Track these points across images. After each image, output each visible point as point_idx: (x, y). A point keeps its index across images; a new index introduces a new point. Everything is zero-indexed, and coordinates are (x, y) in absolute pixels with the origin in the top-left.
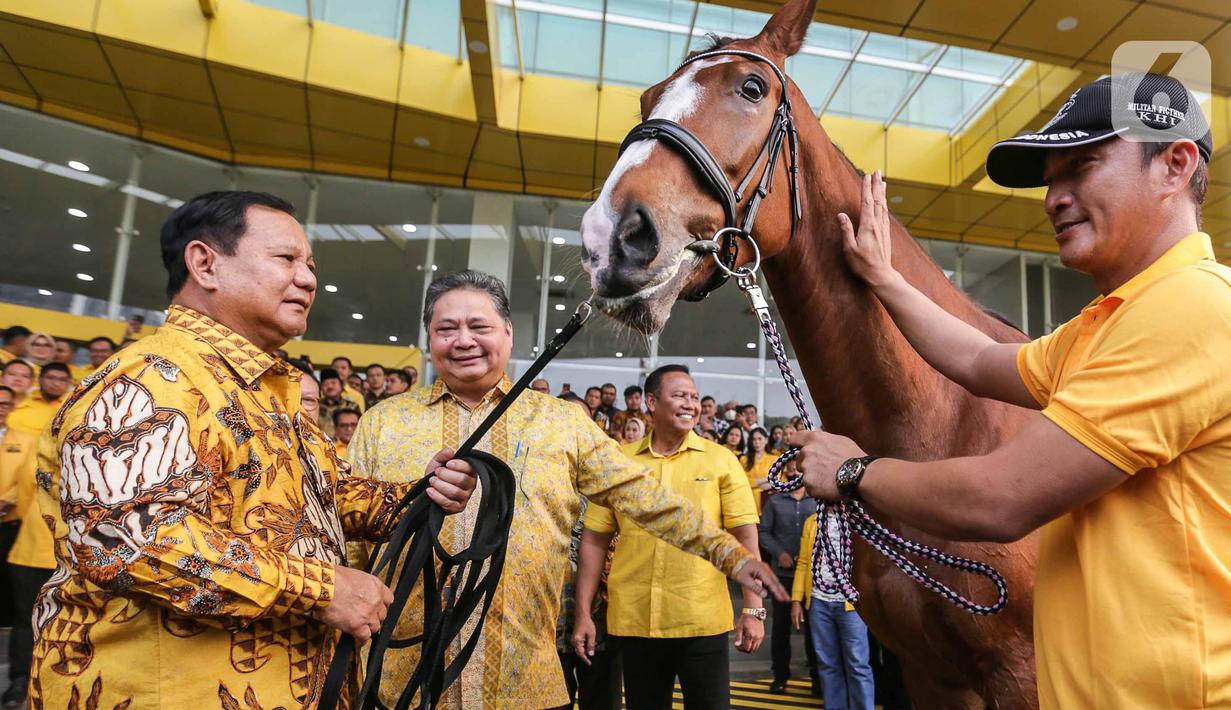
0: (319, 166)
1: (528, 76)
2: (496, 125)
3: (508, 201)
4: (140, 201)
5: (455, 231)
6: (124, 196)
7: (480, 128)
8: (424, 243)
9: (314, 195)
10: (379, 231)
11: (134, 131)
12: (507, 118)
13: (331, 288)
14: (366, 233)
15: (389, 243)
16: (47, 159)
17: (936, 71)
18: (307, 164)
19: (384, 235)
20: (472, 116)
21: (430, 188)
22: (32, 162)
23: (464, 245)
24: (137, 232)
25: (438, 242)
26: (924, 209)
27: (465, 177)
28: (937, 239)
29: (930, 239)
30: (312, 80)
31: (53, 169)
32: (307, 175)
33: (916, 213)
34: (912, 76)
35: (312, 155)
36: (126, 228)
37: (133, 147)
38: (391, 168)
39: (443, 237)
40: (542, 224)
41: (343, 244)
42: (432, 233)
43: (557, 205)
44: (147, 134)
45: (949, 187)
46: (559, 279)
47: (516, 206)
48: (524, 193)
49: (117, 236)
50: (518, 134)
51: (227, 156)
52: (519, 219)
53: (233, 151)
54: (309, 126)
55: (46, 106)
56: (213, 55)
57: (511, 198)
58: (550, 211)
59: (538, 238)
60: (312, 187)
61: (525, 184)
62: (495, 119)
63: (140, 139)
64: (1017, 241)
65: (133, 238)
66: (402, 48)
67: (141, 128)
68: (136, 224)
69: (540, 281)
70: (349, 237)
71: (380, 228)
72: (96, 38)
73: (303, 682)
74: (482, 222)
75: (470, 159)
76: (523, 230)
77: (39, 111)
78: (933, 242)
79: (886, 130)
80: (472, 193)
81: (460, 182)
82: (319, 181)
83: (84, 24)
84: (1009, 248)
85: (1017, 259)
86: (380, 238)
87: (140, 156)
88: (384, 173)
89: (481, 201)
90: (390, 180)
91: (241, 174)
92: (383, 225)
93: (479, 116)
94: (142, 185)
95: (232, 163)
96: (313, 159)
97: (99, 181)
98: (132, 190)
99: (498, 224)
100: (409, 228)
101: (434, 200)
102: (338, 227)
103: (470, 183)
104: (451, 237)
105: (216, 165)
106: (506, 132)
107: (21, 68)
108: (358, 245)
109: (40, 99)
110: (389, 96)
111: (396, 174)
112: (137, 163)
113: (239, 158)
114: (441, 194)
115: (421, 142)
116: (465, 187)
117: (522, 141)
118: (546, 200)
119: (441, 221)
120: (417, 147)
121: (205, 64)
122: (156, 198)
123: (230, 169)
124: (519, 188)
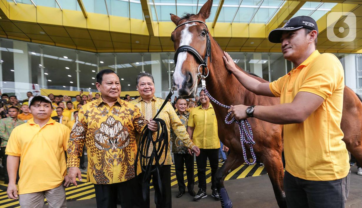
0: (116, 51)
1: (160, 22)
2: (154, 36)
3: (158, 55)
4: (80, 64)
5: (148, 63)
6: (76, 63)
7: (150, 37)
8: (141, 66)
9: (115, 58)
10: (131, 65)
11: (75, 48)
12: (156, 34)
13: (122, 79)
14: (128, 65)
15: (134, 67)
16: (59, 56)
17: (261, 7)
18: (113, 51)
20: (148, 34)
21: (141, 53)
22: (56, 58)
23: (150, 66)
24: (80, 71)
25: (144, 66)
26: (260, 45)
27: (148, 49)
28: (263, 52)
29: (261, 52)
30: (111, 30)
31: (61, 59)
32: (113, 53)
33: (257, 46)
34: (255, 9)
35: (114, 48)
36: (78, 70)
37: (76, 51)
38: (131, 49)
39: (145, 64)
40: (167, 59)
41: (124, 68)
42: (143, 64)
43: (170, 54)
44: (78, 48)
45: (266, 38)
46: (172, 71)
47: (161, 55)
48: (162, 52)
49: (76, 72)
50: (159, 37)
51: (95, 51)
52: (162, 58)
53: (97, 50)
54: (112, 41)
56: (89, 27)
57: (159, 54)
58: (169, 56)
59: (167, 62)
60: (115, 56)
61: (162, 49)
62: (153, 34)
63: (77, 49)
65: (79, 72)
66: (130, 19)
67: (77, 47)
68: (80, 69)
69: (168, 72)
70: (125, 67)
71: (131, 64)
72: (64, 27)
73: (99, 160)
74: (154, 60)
75: (149, 45)
76: (163, 61)
77: (55, 46)
78: (262, 53)
79: (249, 25)
80: (150, 53)
81: (147, 51)
82: (116, 54)
83: (61, 24)
86: (131, 66)
87: (78, 54)
88: (130, 51)
89: (153, 55)
90: (132, 52)
91: (99, 55)
92: (132, 63)
93: (149, 34)
94: (79, 60)
95: (97, 53)
96: (114, 49)
97: (70, 60)
98: (77, 61)
99: (157, 60)
100: (137, 63)
101: (142, 56)
102: (122, 65)
103: (149, 51)
104: (147, 65)
105: (94, 53)
106: (156, 37)
107: (50, 36)
108: (127, 68)
109: (55, 43)
110: (129, 32)
111: (133, 51)
112: (77, 55)
113: (98, 51)
114: (143, 54)
115: (137, 42)
116: (149, 52)
117: (160, 39)
118: (168, 53)
119: (144, 61)
120: (137, 44)
121: (87, 30)
122: (83, 63)
123: (97, 54)
124: (161, 51)
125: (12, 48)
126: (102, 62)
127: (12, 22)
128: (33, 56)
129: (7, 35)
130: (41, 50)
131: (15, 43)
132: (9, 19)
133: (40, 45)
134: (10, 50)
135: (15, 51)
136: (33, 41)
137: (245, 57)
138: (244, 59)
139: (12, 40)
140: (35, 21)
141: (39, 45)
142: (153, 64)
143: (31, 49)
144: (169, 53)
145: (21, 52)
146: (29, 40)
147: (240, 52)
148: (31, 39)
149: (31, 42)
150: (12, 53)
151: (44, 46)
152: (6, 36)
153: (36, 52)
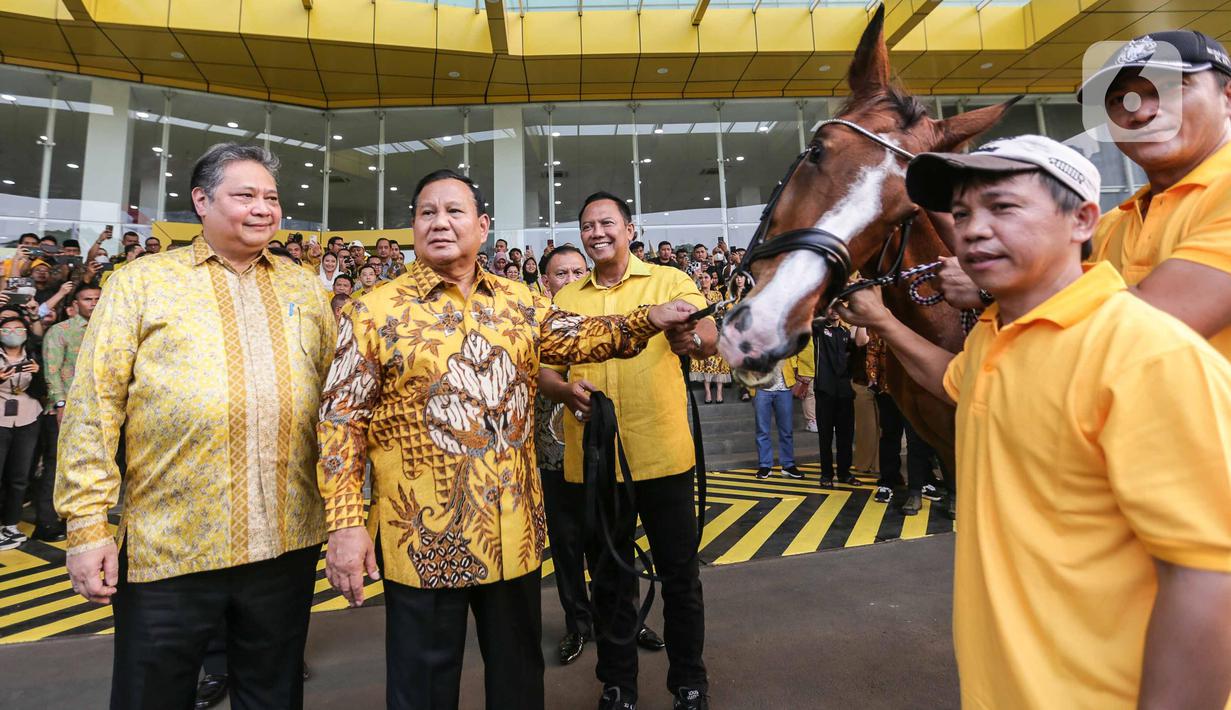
0: (384, 102)
1: (527, 14)
2: (507, 54)
3: (516, 111)
5: (483, 136)
7: (496, 57)
8: (461, 146)
9: (382, 122)
10: (424, 143)
11: (265, 96)
12: (515, 48)
13: (394, 189)
14: (416, 146)
15: (432, 150)
16: (212, 122)
18: (376, 102)
19: (427, 145)
20: (490, 50)
21: (462, 107)
22: (203, 126)
23: (489, 145)
25: (470, 145)
27: (486, 96)
30: (378, 41)
31: (217, 129)
32: (377, 110)
35: (379, 95)
37: (265, 106)
38: (433, 96)
39: (473, 141)
40: (543, 123)
41: (398, 155)
42: (466, 139)
43: (554, 108)
44: (273, 97)
46: (558, 163)
47: (523, 111)
48: (529, 102)
50: (523, 59)
51: (323, 104)
52: (527, 122)
53: (327, 100)
54: (377, 74)
55: (212, 88)
56: (313, 35)
57: (520, 106)
58: (549, 113)
59: (542, 134)
60: (381, 118)
61: (529, 95)
62: (506, 49)
63: (269, 100)
64: (931, 90)
66: (436, 9)
67: (269, 93)
69: (548, 166)
70: (403, 150)
71: (425, 141)
72: (241, 36)
73: (445, 493)
74: (500, 127)
75: (489, 82)
76: (529, 129)
77: (208, 91)
80: (491, 107)
81: (482, 100)
82: (385, 113)
83: (233, 28)
84: (927, 95)
85: (934, 103)
86: (425, 148)
87: (270, 113)
88: (429, 101)
89: (499, 112)
90: (433, 105)
91: (334, 115)
92: (428, 139)
93: (494, 49)
94: (274, 133)
95: (327, 109)
96: (380, 98)
97: (242, 133)
98: (265, 137)
99: (511, 127)
100: (448, 139)
101: (466, 116)
102: (396, 144)
103: (489, 100)
104: (480, 140)
105: (317, 111)
106: (515, 58)
107: (197, 64)
108: (409, 154)
109: (208, 83)
110: (430, 45)
111: (437, 101)
112: (269, 118)
113: (331, 104)
114: (470, 111)
115: (454, 74)
116: (486, 103)
117: (526, 63)
118: (546, 105)
119: (471, 130)
120: (451, 79)
121: (309, 41)
122: (278, 139)
123: (326, 112)
124: (526, 99)
125: (87, 99)
126: (338, 138)
127: (98, 26)
128: (139, 123)
129: (78, 65)
130: (168, 105)
131: (98, 85)
132: (94, 22)
133: (166, 89)
134: (78, 107)
135: (93, 108)
136: (145, 78)
137: (800, 112)
138: (795, 119)
139: (88, 78)
140: (164, 24)
141: (163, 92)
142: (497, 140)
143: (137, 102)
144: (552, 104)
145: (108, 110)
146: (137, 77)
147: (783, 97)
148: (142, 75)
149: (142, 82)
150: (85, 116)
151: (176, 94)
152: (74, 69)
153: (149, 111)
